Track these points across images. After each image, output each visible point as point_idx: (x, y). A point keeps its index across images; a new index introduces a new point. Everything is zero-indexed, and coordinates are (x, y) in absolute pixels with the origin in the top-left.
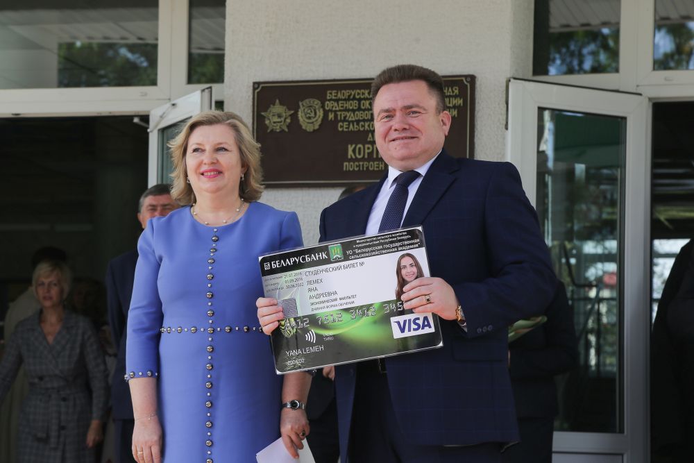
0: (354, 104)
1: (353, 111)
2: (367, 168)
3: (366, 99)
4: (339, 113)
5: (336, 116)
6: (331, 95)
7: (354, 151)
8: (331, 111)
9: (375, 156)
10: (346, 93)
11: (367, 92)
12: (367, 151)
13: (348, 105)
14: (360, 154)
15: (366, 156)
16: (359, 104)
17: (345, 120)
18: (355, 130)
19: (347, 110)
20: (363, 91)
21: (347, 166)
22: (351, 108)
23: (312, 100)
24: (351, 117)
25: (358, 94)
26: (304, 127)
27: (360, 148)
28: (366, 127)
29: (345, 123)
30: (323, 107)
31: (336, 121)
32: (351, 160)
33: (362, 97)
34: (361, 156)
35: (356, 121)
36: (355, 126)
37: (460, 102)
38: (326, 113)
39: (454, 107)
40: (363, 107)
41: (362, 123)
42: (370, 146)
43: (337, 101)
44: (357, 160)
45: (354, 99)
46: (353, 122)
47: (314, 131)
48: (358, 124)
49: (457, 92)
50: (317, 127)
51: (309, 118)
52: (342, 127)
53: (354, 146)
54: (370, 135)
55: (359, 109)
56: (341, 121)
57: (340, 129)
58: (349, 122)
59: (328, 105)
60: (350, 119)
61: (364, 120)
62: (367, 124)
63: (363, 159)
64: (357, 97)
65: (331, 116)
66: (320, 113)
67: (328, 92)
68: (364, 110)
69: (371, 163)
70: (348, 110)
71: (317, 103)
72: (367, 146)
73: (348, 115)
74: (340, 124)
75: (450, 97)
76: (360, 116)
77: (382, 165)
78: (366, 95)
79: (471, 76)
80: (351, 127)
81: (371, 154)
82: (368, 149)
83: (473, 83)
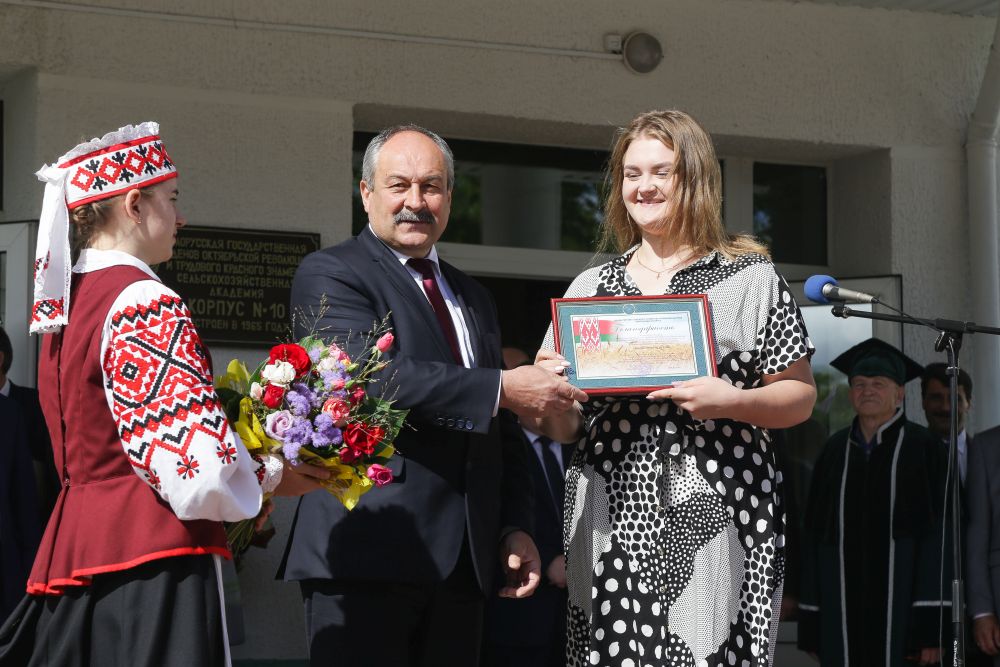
0: (194, 254)
1: (194, 261)
2: (210, 326)
3: (208, 249)
4: (178, 262)
5: (174, 265)
7: (195, 306)
9: (218, 313)
10: (186, 241)
11: (208, 241)
12: (209, 307)
13: (188, 254)
14: (201, 309)
15: (208, 313)
16: (201, 255)
17: (184, 271)
18: (196, 282)
19: (187, 260)
20: (203, 240)
22: (191, 258)
24: (191, 267)
25: (199, 243)
27: (201, 304)
28: (208, 280)
29: (185, 275)
31: (174, 271)
33: (203, 246)
34: (203, 312)
35: (197, 272)
36: (197, 279)
40: (204, 258)
41: (203, 276)
42: (212, 302)
44: (197, 316)
45: (195, 248)
46: (193, 273)
48: (199, 277)
52: (181, 278)
53: (194, 300)
54: (213, 290)
55: (201, 260)
56: (180, 271)
57: (179, 281)
58: (189, 274)
60: (191, 270)
61: (206, 273)
62: (209, 277)
63: (205, 316)
64: (199, 246)
65: (169, 265)
68: (206, 261)
69: (214, 321)
70: (189, 260)
72: (209, 302)
73: (188, 265)
74: (179, 275)
75: (297, 255)
76: (201, 266)
77: (226, 324)
78: (208, 245)
79: (318, 235)
80: (192, 278)
81: (213, 311)
82: (211, 304)
83: (319, 242)
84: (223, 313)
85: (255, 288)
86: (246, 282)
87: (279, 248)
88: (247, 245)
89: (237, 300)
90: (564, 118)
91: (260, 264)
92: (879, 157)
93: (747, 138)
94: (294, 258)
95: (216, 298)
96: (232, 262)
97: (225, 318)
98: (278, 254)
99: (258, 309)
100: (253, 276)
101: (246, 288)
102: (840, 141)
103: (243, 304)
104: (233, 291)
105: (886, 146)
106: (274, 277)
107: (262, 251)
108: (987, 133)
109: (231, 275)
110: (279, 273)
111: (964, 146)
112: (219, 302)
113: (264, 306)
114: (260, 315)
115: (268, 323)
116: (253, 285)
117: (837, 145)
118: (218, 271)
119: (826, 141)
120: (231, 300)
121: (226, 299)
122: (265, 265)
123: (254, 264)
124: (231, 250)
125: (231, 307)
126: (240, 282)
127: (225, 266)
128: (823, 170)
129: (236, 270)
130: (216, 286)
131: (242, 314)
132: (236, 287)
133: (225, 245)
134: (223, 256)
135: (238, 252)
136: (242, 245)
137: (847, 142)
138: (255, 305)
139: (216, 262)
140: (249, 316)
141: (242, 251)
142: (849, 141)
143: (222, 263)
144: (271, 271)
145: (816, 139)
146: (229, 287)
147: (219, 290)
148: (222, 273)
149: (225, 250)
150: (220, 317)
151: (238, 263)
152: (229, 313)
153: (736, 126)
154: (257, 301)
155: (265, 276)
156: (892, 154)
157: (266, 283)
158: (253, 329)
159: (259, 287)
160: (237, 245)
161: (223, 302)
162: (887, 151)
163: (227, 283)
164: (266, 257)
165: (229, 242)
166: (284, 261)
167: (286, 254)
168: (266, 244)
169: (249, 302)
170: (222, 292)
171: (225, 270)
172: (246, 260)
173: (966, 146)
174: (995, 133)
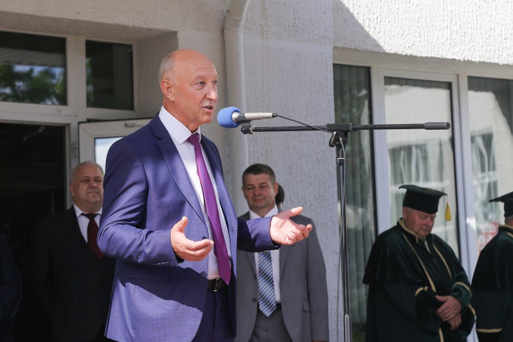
92: (170, 37)
102: (144, 25)
105: (175, 30)
108: (237, 23)
111: (222, 31)
117: (144, 29)
119: (137, 25)
128: (130, 47)
137: (150, 26)
142: (152, 26)
156: (179, 36)
162: (173, 35)
173: (224, 32)
174: (242, 23)
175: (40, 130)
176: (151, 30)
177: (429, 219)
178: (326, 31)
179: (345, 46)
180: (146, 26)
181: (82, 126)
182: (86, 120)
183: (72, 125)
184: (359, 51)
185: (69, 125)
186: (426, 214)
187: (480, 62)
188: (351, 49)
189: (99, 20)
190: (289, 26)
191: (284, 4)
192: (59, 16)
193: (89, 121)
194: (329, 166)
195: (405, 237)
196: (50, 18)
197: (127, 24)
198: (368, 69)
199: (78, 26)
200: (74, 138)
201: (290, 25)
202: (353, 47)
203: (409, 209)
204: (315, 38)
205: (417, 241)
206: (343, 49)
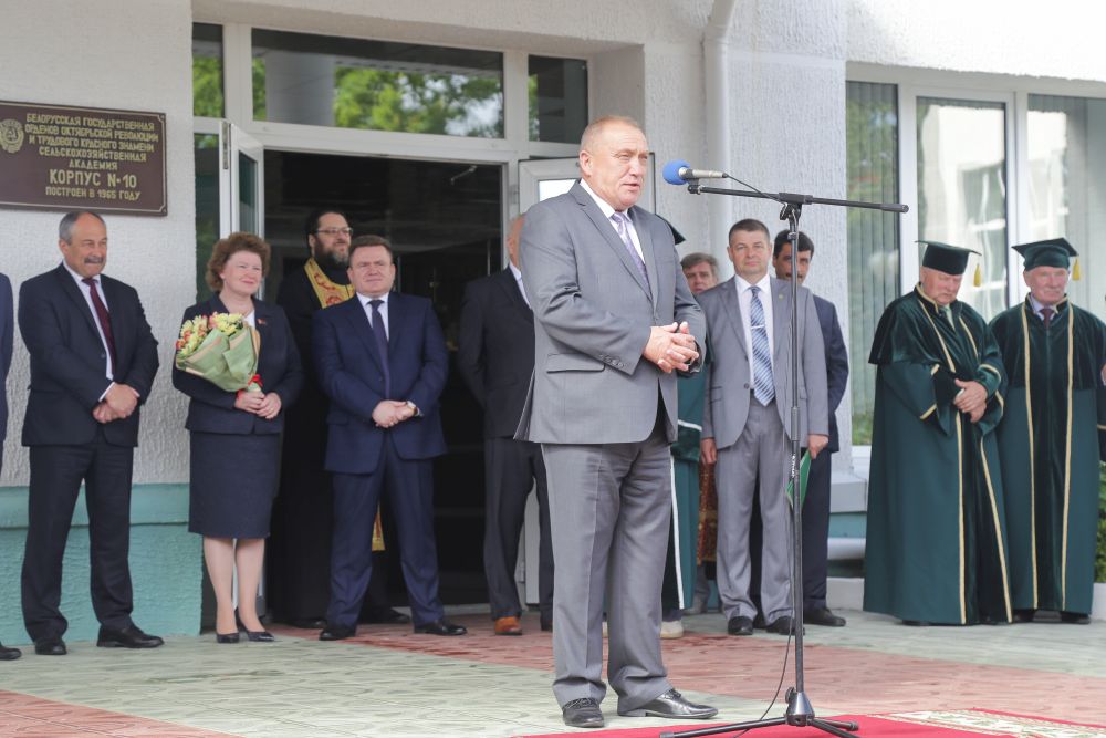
0: (55, 130)
1: (55, 136)
2: (70, 194)
3: (67, 126)
4: (40, 137)
5: (37, 139)
6: (31, 117)
7: (56, 176)
8: (31, 133)
9: (77, 183)
10: (47, 118)
12: (69, 177)
13: (48, 129)
14: (62, 179)
15: (68, 182)
16: (60, 130)
17: (46, 145)
18: (57, 155)
20: (62, 117)
21: (49, 190)
22: (52, 133)
23: (13, 121)
24: (52, 142)
25: (59, 120)
26: (4, 148)
27: (61, 174)
28: (68, 153)
29: (47, 148)
30: (24, 129)
31: (37, 145)
32: (54, 185)
33: (62, 123)
34: (63, 182)
35: (57, 146)
36: (57, 152)
37: (155, 137)
38: (27, 136)
39: (151, 142)
40: (63, 134)
41: (62, 149)
42: (72, 172)
43: (38, 124)
44: (59, 185)
45: (54, 124)
46: (54, 147)
47: (17, 153)
48: (59, 150)
49: (152, 128)
50: (18, 149)
51: (11, 139)
52: (44, 151)
53: (56, 171)
54: (72, 162)
55: (60, 135)
56: (42, 145)
57: (42, 153)
58: (51, 147)
59: (29, 128)
60: (51, 144)
61: (65, 147)
62: (68, 150)
63: (65, 185)
64: (58, 123)
65: (32, 139)
66: (21, 135)
67: (28, 115)
68: (65, 137)
69: (73, 189)
70: (49, 135)
71: (18, 125)
72: (69, 172)
73: (49, 140)
74: (41, 148)
75: (146, 132)
76: (61, 141)
77: (84, 193)
78: (66, 122)
79: (164, 114)
80: (52, 152)
81: (73, 180)
82: (70, 175)
83: (164, 120)
84: (82, 183)
85: (109, 161)
86: (101, 155)
87: (130, 125)
88: (101, 122)
89: (94, 171)
90: (375, 14)
91: (113, 139)
92: (633, 52)
93: (528, 34)
94: (143, 135)
95: (74, 170)
96: (88, 137)
97: (83, 186)
98: (129, 130)
99: (112, 180)
100: (108, 150)
101: (102, 161)
102: (600, 37)
103: (99, 175)
104: (89, 163)
105: (640, 43)
106: (125, 151)
107: (115, 128)
108: (720, 33)
109: (87, 149)
110: (130, 147)
111: (702, 44)
112: (77, 173)
113: (117, 177)
114: (114, 185)
115: (121, 192)
116: (107, 158)
117: (601, 41)
118: (76, 145)
119: (592, 37)
120: (88, 171)
121: (84, 170)
122: (118, 140)
123: (108, 139)
124: (87, 127)
125: (88, 178)
126: (96, 155)
127: (82, 141)
128: (584, 63)
129: (92, 144)
130: (74, 159)
131: (98, 184)
132: (92, 160)
133: (82, 121)
134: (80, 132)
135: (93, 128)
136: (96, 123)
137: (609, 39)
138: (109, 175)
139: (74, 137)
140: (104, 185)
141: (97, 128)
142: (611, 38)
143: (79, 138)
144: (123, 146)
145: (584, 36)
146: (86, 160)
147: (77, 162)
148: (79, 147)
149: (82, 126)
150: (79, 186)
151: (93, 139)
152: (87, 183)
153: (519, 23)
154: (112, 172)
155: (118, 150)
156: (646, 50)
157: (119, 156)
158: (109, 197)
159: (113, 160)
160: (92, 122)
161: (81, 173)
162: (638, 49)
163: (84, 156)
164: (119, 134)
165: (85, 119)
166: (134, 137)
167: (136, 131)
168: (118, 122)
169: (104, 173)
170: (80, 164)
171: (82, 144)
172: (100, 135)
173: (705, 44)
174: (729, 32)
175: (471, 170)
176: (611, 42)
177: (952, 281)
178: (838, 41)
179: (862, 60)
180: (604, 39)
181: (523, 165)
182: (527, 158)
183: (510, 164)
184: (881, 65)
185: (506, 163)
186: (948, 276)
187: (1042, 78)
188: (870, 64)
189: (544, 32)
190: (789, 35)
191: (783, 6)
192: (493, 27)
193: (533, 158)
194: (836, 215)
195: (922, 304)
196: (481, 30)
197: (579, 36)
198: (896, 87)
199: (519, 39)
200: (512, 181)
201: (791, 33)
202: (873, 61)
203: (928, 269)
204: (824, 49)
205: (937, 311)
206: (860, 63)
